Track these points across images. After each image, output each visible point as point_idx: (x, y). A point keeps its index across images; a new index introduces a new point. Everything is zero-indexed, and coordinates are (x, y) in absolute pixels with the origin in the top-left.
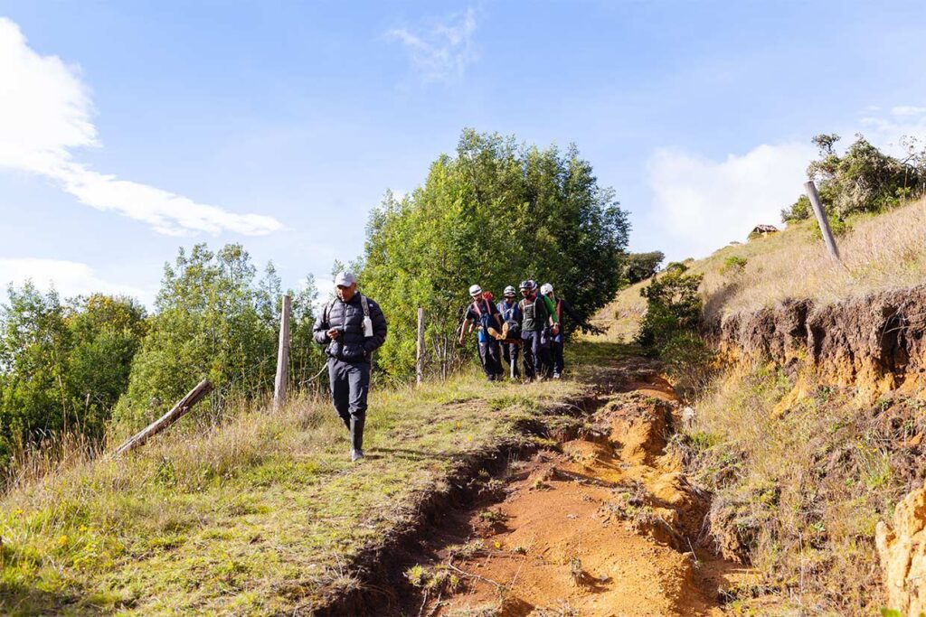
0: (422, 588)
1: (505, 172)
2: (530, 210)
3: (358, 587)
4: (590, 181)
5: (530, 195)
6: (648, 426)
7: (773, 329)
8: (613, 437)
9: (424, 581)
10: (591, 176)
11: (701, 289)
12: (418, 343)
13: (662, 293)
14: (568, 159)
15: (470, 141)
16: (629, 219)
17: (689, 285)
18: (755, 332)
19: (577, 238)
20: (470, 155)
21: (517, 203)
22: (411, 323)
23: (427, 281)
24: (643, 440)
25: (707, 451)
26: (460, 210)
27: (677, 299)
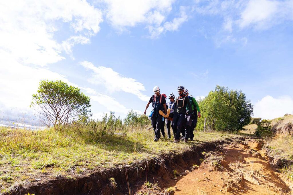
0: (205, 156)
1: (225, 94)
2: (230, 102)
3: (191, 150)
4: (245, 97)
5: (231, 99)
6: (258, 144)
7: (291, 128)
8: (249, 145)
9: (205, 154)
10: (245, 96)
11: (271, 125)
12: (204, 125)
13: (261, 124)
14: (239, 92)
15: (218, 88)
16: (253, 107)
17: (268, 123)
18: (286, 128)
19: (241, 109)
20: (217, 90)
21: (227, 100)
22: (203, 122)
23: (207, 113)
24: (256, 146)
25: (273, 150)
26: (215, 99)
27: (265, 126)
